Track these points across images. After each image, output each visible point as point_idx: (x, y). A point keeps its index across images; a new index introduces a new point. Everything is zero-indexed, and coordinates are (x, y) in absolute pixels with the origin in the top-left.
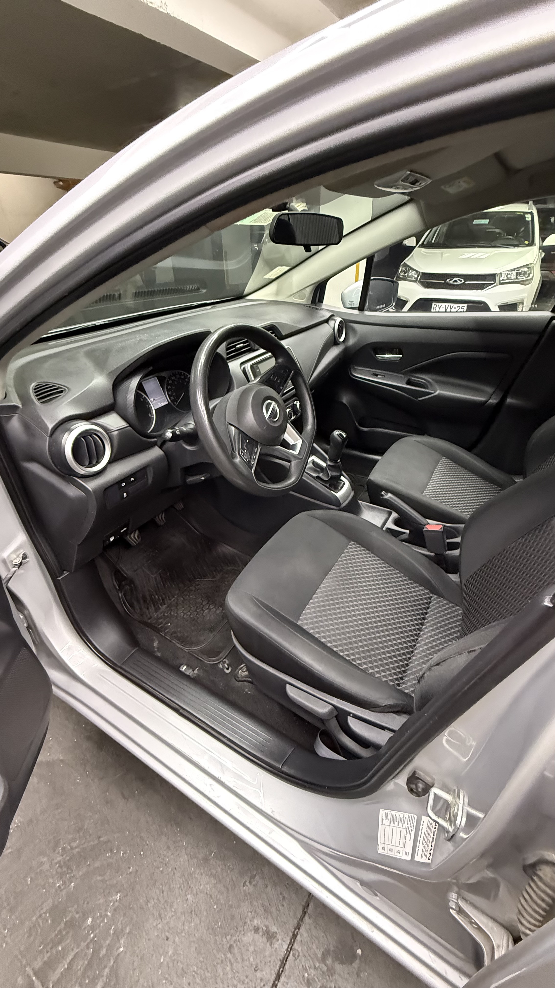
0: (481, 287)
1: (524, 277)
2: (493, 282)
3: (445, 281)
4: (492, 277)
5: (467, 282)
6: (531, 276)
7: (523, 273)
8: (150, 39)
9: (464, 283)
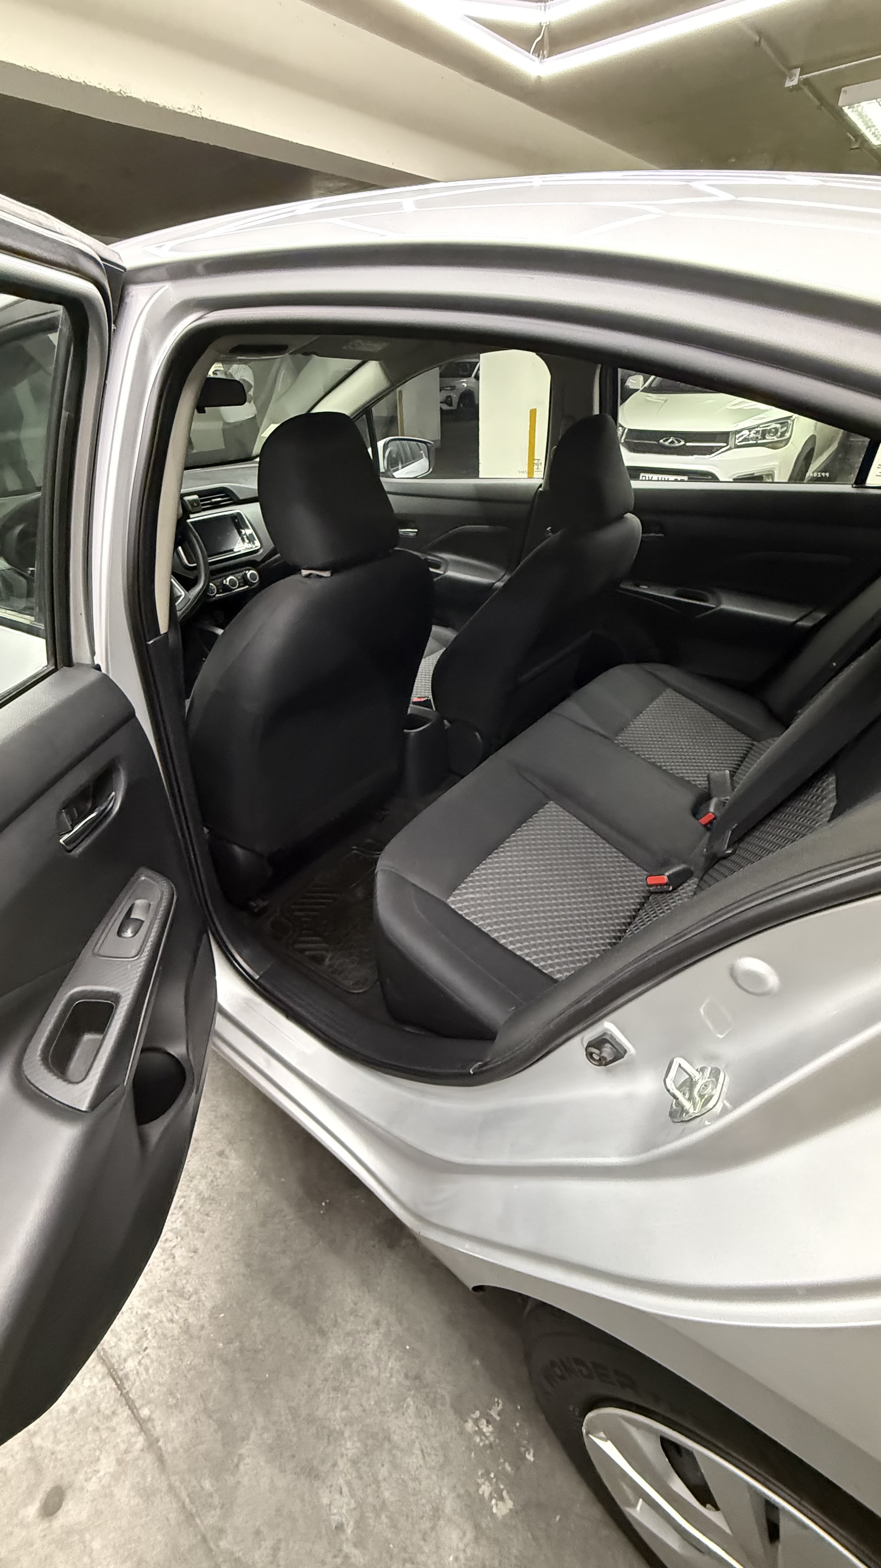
0: (709, 451)
1: (775, 437)
2: (725, 444)
3: (658, 441)
4: (724, 436)
5: (688, 444)
6: (787, 435)
7: (773, 430)
8: (195, 142)
9: (684, 444)
